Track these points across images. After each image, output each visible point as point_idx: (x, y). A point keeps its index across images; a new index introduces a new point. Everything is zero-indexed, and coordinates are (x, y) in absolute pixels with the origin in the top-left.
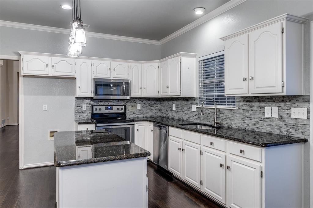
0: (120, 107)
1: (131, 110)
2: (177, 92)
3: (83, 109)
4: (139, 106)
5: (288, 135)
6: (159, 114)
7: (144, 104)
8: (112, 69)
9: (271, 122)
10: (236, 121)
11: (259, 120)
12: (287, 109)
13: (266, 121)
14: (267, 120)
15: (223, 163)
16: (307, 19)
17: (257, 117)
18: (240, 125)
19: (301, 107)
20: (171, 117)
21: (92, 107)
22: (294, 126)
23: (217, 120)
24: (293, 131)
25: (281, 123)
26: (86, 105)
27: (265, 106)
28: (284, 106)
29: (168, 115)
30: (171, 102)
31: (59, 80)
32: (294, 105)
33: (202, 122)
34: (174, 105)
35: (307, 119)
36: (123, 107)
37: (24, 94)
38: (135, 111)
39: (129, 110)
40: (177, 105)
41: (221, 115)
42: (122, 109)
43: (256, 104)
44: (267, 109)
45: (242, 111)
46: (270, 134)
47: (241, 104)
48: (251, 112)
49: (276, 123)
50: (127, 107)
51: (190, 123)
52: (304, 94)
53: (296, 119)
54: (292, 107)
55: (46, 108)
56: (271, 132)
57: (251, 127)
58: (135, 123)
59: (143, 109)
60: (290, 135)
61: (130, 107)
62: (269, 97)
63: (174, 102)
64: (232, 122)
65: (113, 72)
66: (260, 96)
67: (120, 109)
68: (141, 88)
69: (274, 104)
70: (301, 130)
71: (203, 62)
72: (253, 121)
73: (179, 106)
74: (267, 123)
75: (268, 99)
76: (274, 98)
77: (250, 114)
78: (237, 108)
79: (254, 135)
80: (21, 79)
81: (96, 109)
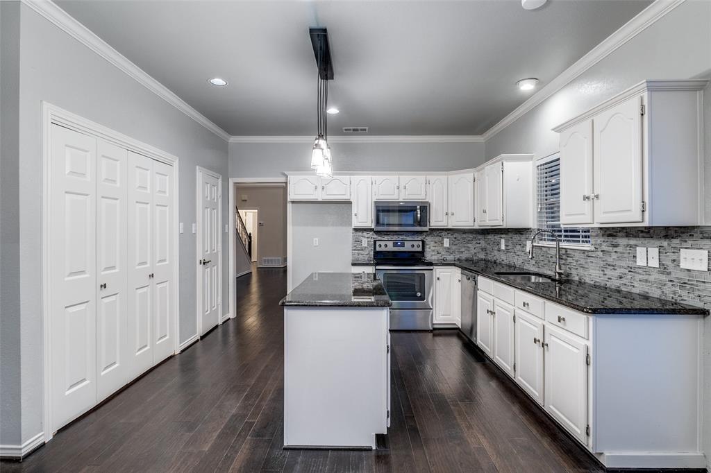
0: (416, 243)
1: (433, 248)
2: (497, 220)
3: (363, 245)
4: (446, 242)
5: (676, 300)
6: (482, 256)
7: (456, 238)
8: (402, 187)
9: (646, 274)
10: (591, 271)
11: (626, 271)
12: (673, 252)
13: (639, 273)
14: (640, 271)
15: (540, 337)
16: (707, 81)
17: (624, 264)
18: (597, 279)
19: (698, 249)
20: (498, 262)
21: (375, 242)
22: (685, 283)
23: (560, 269)
24: (684, 293)
25: (664, 278)
26: (366, 240)
27: (636, 245)
28: (669, 245)
29: (495, 258)
30: (499, 236)
31: (333, 206)
32: (685, 245)
33: (541, 271)
34: (503, 241)
35: (709, 270)
36: (420, 243)
37: (293, 225)
38: (441, 250)
39: (430, 248)
40: (507, 241)
41: (570, 260)
42: (418, 246)
43: (623, 241)
44: (640, 251)
45: (600, 254)
46: (646, 297)
47: (599, 242)
48: (614, 256)
49: (655, 276)
50: (427, 242)
51: (525, 271)
52: (703, 224)
53: (689, 270)
54: (682, 248)
55: (317, 242)
56: (647, 293)
57: (615, 284)
58: (435, 267)
59: (454, 247)
60: (678, 301)
61: (432, 244)
62: (643, 229)
63: (502, 236)
64: (586, 273)
65: (403, 190)
66: (628, 228)
67: (415, 246)
68: (447, 214)
69: (652, 241)
70: (697, 293)
71: (542, 167)
72: (618, 272)
73: (510, 242)
74: (641, 277)
75: (642, 232)
76: (652, 231)
77: (614, 259)
78: (593, 248)
79: (619, 298)
80: (289, 206)
81: (380, 246)
